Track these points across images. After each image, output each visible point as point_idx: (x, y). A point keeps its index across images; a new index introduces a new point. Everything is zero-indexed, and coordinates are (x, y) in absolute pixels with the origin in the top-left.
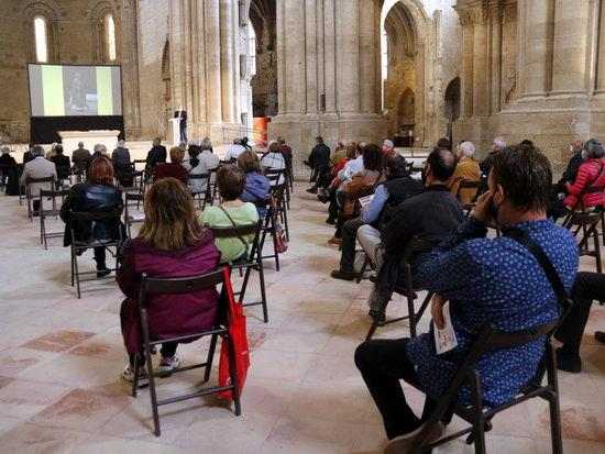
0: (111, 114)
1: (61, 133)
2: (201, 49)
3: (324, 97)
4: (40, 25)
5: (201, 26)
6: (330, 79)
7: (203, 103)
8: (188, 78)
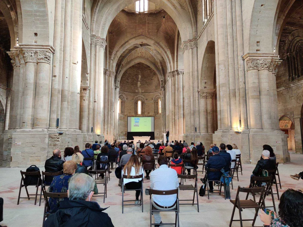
0: (151, 131)
1: (134, 137)
2: (177, 111)
3: (196, 128)
4: (139, 103)
5: (177, 105)
6: (197, 123)
7: (177, 128)
8: (173, 120)
